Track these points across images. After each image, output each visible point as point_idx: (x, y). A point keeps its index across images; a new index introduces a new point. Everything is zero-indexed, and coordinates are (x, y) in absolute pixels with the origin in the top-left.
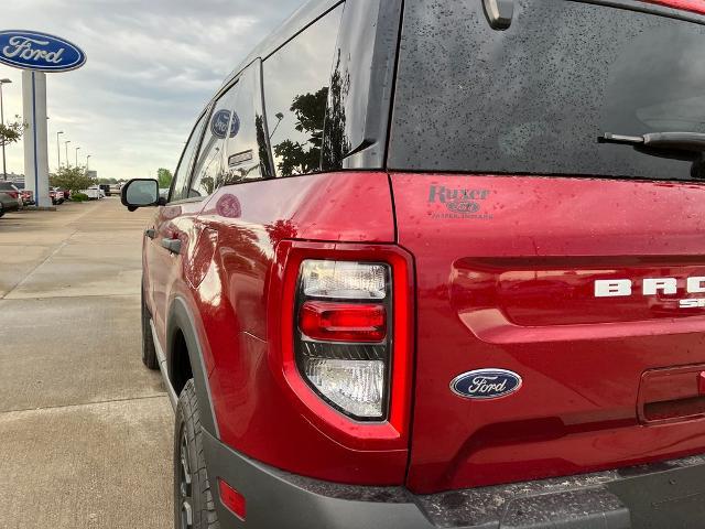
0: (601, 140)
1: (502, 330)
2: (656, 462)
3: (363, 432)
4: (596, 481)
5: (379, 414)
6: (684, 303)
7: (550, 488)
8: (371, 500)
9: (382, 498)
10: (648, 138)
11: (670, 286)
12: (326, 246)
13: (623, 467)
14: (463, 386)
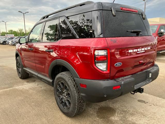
0: (127, 31)
1: (120, 58)
2: (135, 73)
3: (105, 72)
4: (129, 76)
5: (106, 70)
6: (138, 52)
7: (125, 77)
8: (107, 80)
9: (108, 80)
10: (132, 31)
11: (136, 50)
12: (96, 48)
13: (132, 74)
14: (116, 65)
